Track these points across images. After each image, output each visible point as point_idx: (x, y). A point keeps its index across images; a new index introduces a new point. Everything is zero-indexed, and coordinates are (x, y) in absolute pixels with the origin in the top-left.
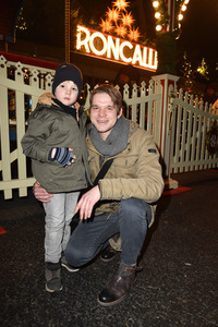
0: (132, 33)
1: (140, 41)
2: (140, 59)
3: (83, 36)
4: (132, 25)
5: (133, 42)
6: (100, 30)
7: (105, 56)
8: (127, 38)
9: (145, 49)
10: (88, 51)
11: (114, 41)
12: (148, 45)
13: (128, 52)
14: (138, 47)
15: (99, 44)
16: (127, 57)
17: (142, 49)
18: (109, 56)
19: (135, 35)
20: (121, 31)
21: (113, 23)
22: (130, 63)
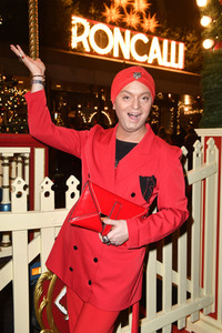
0: (146, 21)
1: (158, 32)
2: (158, 56)
3: (81, 30)
4: (147, 11)
5: (148, 33)
6: (103, 20)
7: (110, 55)
8: (140, 29)
9: (166, 42)
10: (88, 50)
11: (123, 35)
12: (170, 37)
13: (143, 48)
14: (155, 40)
15: (102, 39)
16: (142, 55)
17: (161, 43)
18: (116, 54)
19: (150, 24)
20: (133, 20)
21: (121, 11)
22: (146, 63)
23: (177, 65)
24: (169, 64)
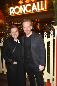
22: (31, 12)
23: (44, 9)
24: (40, 10)
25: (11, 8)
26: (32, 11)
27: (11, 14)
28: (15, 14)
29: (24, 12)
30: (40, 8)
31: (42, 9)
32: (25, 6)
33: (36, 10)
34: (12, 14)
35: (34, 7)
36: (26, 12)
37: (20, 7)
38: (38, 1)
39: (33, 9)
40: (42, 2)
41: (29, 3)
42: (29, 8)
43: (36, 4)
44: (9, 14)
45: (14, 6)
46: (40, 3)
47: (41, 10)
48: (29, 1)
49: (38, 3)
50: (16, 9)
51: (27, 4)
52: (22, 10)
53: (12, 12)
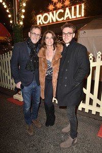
18: (51, 22)
22: (63, 20)
23: (80, 16)
24: (75, 17)
25: (38, 16)
26: (65, 19)
27: (38, 24)
28: (43, 24)
29: (55, 21)
30: (75, 14)
31: (78, 16)
32: (56, 12)
33: (70, 18)
34: (40, 23)
35: (67, 14)
36: (57, 21)
37: (49, 14)
38: (72, 5)
39: (66, 16)
40: (78, 6)
41: (61, 8)
42: (61, 15)
43: (70, 9)
44: (36, 24)
45: (42, 14)
46: (75, 8)
47: (77, 18)
48: (61, 5)
49: (73, 7)
50: (45, 17)
51: (59, 9)
52: (52, 17)
53: (40, 21)
